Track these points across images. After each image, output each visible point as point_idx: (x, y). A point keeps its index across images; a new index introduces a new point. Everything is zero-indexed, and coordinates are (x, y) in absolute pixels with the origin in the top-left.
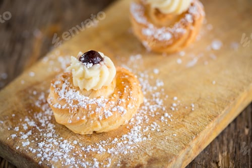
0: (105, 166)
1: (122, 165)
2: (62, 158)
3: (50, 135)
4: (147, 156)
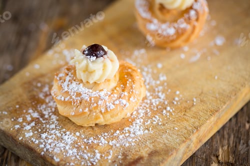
0: (106, 158)
1: (123, 157)
2: (64, 149)
3: (53, 126)
4: (148, 148)
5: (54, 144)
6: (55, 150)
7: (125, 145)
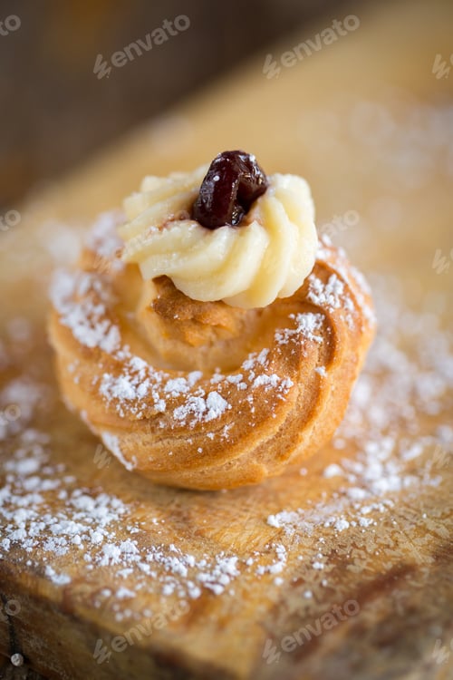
5: (42, 526)
6: (50, 546)
7: (333, 526)
